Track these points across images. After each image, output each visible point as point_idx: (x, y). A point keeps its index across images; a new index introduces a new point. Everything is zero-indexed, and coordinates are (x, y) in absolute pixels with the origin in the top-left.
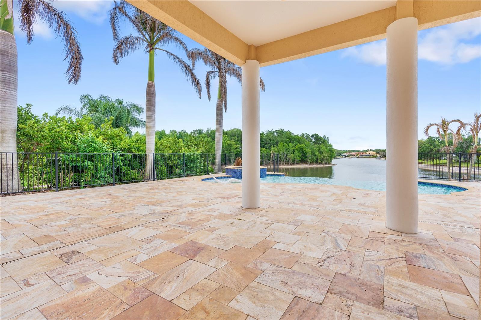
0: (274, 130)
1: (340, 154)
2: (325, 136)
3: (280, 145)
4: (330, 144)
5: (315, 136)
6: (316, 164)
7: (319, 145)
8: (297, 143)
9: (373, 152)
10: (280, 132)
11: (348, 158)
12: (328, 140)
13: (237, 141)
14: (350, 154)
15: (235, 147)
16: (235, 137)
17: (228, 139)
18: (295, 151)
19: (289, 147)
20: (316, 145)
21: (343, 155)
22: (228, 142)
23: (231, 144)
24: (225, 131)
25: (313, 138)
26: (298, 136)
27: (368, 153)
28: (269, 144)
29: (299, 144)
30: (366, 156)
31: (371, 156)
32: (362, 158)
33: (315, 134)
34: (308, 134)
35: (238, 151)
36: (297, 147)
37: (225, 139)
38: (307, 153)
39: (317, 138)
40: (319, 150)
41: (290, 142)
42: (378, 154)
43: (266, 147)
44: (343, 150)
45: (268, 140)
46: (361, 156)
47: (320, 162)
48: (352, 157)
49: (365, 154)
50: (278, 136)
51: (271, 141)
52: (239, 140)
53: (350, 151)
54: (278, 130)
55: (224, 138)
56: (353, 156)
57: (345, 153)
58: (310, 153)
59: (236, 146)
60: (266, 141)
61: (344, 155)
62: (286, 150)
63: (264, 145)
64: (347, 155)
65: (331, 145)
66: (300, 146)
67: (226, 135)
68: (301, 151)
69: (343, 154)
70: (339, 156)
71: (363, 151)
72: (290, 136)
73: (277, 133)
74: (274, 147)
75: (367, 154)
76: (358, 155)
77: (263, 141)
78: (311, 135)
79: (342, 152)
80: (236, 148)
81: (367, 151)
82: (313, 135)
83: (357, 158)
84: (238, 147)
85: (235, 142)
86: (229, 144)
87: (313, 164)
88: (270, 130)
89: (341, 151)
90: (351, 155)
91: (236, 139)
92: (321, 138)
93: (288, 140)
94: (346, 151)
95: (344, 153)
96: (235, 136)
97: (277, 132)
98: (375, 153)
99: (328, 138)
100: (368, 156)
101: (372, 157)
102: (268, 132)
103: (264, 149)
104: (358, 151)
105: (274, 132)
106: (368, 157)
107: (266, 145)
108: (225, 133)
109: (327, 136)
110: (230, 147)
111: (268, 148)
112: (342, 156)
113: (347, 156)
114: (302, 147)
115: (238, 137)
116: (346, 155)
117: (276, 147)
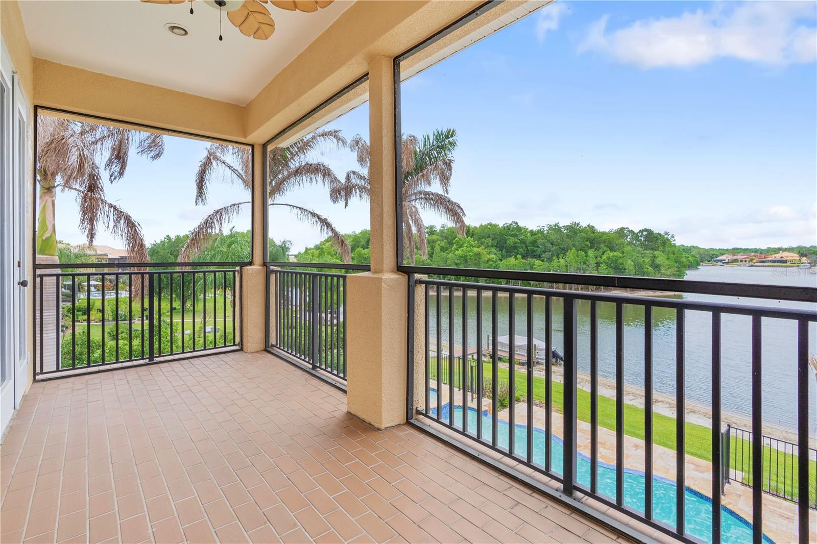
1: (712, 257)
2: (667, 233)
3: (571, 253)
5: (645, 233)
7: (652, 252)
8: (605, 248)
9: (791, 254)
10: (574, 229)
11: (730, 265)
12: (674, 241)
13: (492, 247)
14: (735, 257)
16: (487, 240)
18: (601, 265)
19: (588, 258)
20: (647, 252)
21: (718, 261)
22: (475, 250)
23: (479, 254)
25: (640, 238)
26: (607, 233)
27: (778, 256)
28: (550, 253)
29: (609, 252)
30: (774, 261)
31: (785, 262)
32: (764, 266)
33: (646, 230)
34: (631, 229)
36: (604, 257)
37: (469, 246)
38: (625, 269)
39: (649, 236)
40: (653, 261)
41: (591, 248)
42: (805, 258)
44: (719, 249)
45: (548, 245)
46: (760, 263)
48: (740, 265)
49: (770, 259)
50: (569, 236)
51: (553, 247)
52: (495, 244)
53: (735, 251)
54: (569, 225)
55: (468, 242)
56: (741, 261)
57: (724, 254)
58: (632, 268)
59: (489, 257)
60: (544, 246)
61: (721, 261)
62: (582, 263)
63: (539, 252)
64: (727, 261)
66: (612, 254)
67: (472, 237)
68: (612, 265)
69: (717, 256)
70: (709, 261)
71: (770, 251)
72: (592, 235)
74: (558, 258)
75: (775, 257)
76: (755, 261)
77: (539, 247)
78: (636, 232)
79: (714, 252)
80: (488, 261)
81: (778, 250)
82: (641, 231)
83: (752, 266)
84: (492, 258)
85: (486, 250)
86: (475, 254)
88: (554, 225)
89: (716, 249)
90: (736, 261)
91: (490, 244)
92: (658, 237)
93: (588, 243)
94: (727, 250)
95: (722, 254)
96: (489, 237)
97: (568, 228)
98: (796, 257)
99: (673, 236)
100: (779, 261)
101: (789, 264)
102: (549, 228)
104: (756, 251)
105: (562, 228)
106: (779, 264)
109: (671, 234)
111: (547, 261)
112: (715, 261)
113: (727, 263)
114: (616, 256)
115: (493, 240)
116: (725, 260)
117: (562, 258)
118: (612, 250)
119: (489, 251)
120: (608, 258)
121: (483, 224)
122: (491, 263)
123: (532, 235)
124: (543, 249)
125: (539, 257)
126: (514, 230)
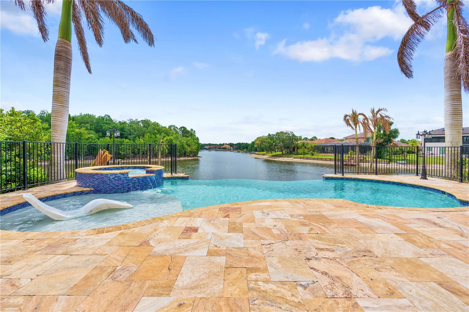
0: (139, 120)
1: (203, 147)
2: (192, 130)
3: (147, 136)
4: (196, 137)
5: (182, 129)
6: (185, 157)
7: (186, 138)
8: (165, 135)
9: (228, 146)
10: (146, 123)
11: (209, 150)
12: (195, 134)
13: (91, 130)
14: (210, 147)
15: (87, 137)
16: (86, 125)
17: (76, 126)
19: (156, 139)
20: (184, 138)
22: (77, 130)
23: (81, 133)
24: (71, 115)
25: (180, 131)
26: (165, 127)
27: (224, 146)
28: (134, 135)
29: (167, 136)
30: (223, 148)
31: (226, 148)
33: (183, 127)
34: (176, 126)
35: (91, 141)
36: (165, 139)
39: (184, 131)
40: (187, 143)
41: (158, 134)
42: (232, 148)
43: (130, 139)
45: (132, 131)
46: (219, 149)
47: (188, 154)
48: (212, 150)
50: (144, 126)
51: (135, 132)
52: (93, 128)
53: (210, 145)
54: (144, 120)
55: (70, 124)
58: (179, 145)
59: (89, 136)
60: (130, 131)
61: (205, 148)
62: (153, 142)
63: (126, 135)
65: (198, 139)
66: (168, 138)
67: (73, 121)
68: (169, 143)
70: (201, 149)
72: (157, 127)
73: (142, 123)
74: (140, 138)
76: (217, 148)
77: (126, 132)
78: (179, 128)
80: (88, 139)
81: (223, 144)
82: (181, 128)
83: (216, 150)
84: (91, 137)
85: (87, 131)
86: (77, 133)
87: (181, 157)
88: (134, 120)
91: (89, 128)
92: (188, 132)
93: (156, 131)
94: (207, 144)
96: (87, 123)
97: (143, 121)
98: (229, 147)
99: (195, 131)
101: (227, 150)
102: (132, 122)
103: (127, 140)
104: (216, 145)
105: (139, 122)
106: (224, 150)
107: (130, 136)
108: (70, 118)
109: (194, 130)
110: (80, 137)
112: (203, 148)
114: (171, 139)
115: (91, 125)
116: (207, 148)
117: (142, 138)
118: (168, 136)
119: (88, 132)
120: (167, 140)
121: (83, 114)
122: (90, 140)
123: (120, 124)
124: (129, 133)
125: (126, 138)
126: (107, 120)
